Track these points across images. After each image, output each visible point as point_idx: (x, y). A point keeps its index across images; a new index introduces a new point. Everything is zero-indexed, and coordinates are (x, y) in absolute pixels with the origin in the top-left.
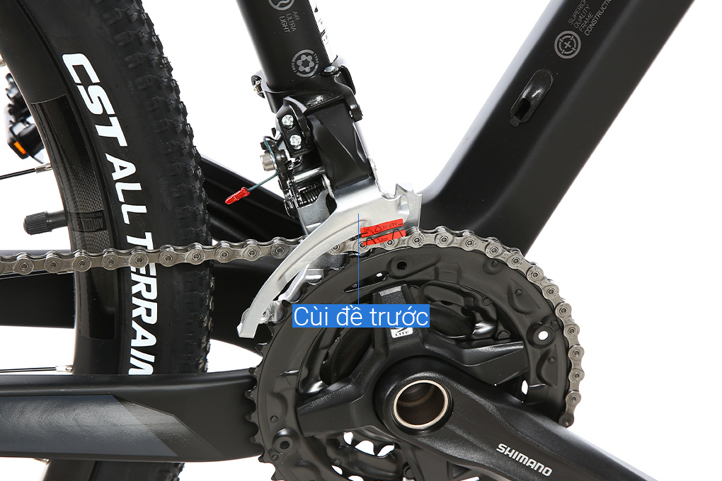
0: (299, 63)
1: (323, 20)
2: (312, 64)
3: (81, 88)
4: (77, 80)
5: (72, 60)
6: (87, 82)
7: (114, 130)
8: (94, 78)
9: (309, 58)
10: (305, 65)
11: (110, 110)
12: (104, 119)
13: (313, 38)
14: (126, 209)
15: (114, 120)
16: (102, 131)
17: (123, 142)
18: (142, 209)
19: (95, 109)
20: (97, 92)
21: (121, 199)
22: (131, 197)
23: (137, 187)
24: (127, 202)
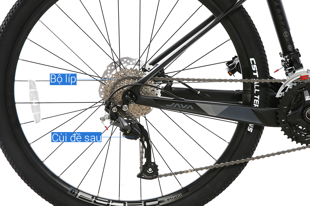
0: (289, 47)
1: (294, 40)
2: (291, 48)
3: (252, 65)
4: (252, 63)
5: (251, 59)
6: (253, 64)
7: (256, 74)
8: (255, 63)
9: (291, 47)
10: (289, 48)
11: (257, 70)
12: (255, 72)
13: (292, 43)
14: (255, 90)
15: (257, 72)
16: (254, 74)
17: (258, 77)
18: (258, 90)
19: (254, 69)
20: (255, 66)
21: (255, 88)
22: (257, 88)
23: (258, 86)
24: (256, 89)
